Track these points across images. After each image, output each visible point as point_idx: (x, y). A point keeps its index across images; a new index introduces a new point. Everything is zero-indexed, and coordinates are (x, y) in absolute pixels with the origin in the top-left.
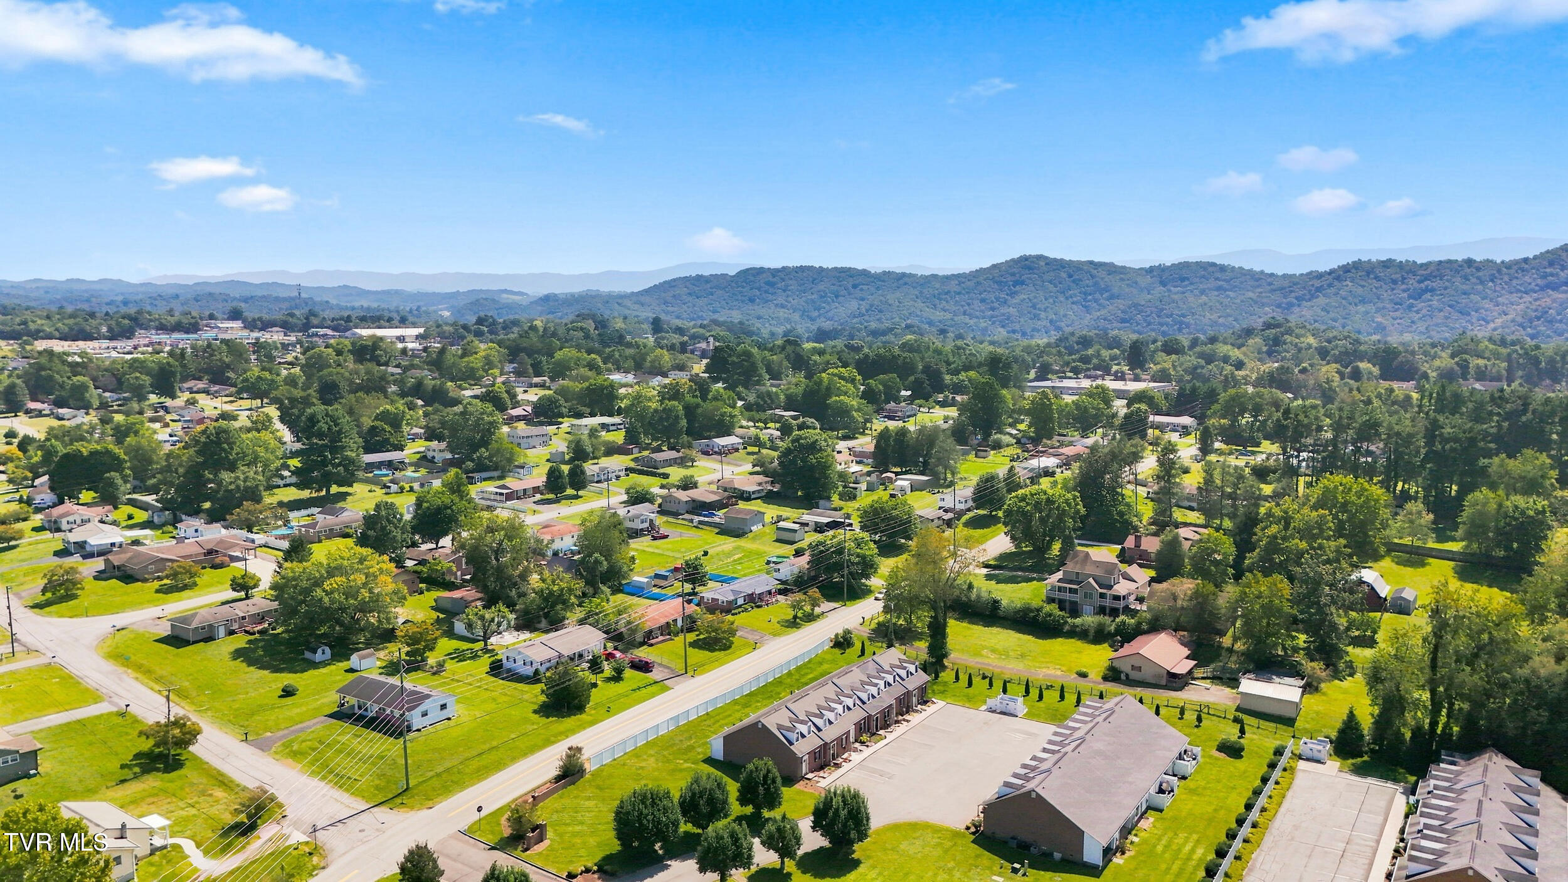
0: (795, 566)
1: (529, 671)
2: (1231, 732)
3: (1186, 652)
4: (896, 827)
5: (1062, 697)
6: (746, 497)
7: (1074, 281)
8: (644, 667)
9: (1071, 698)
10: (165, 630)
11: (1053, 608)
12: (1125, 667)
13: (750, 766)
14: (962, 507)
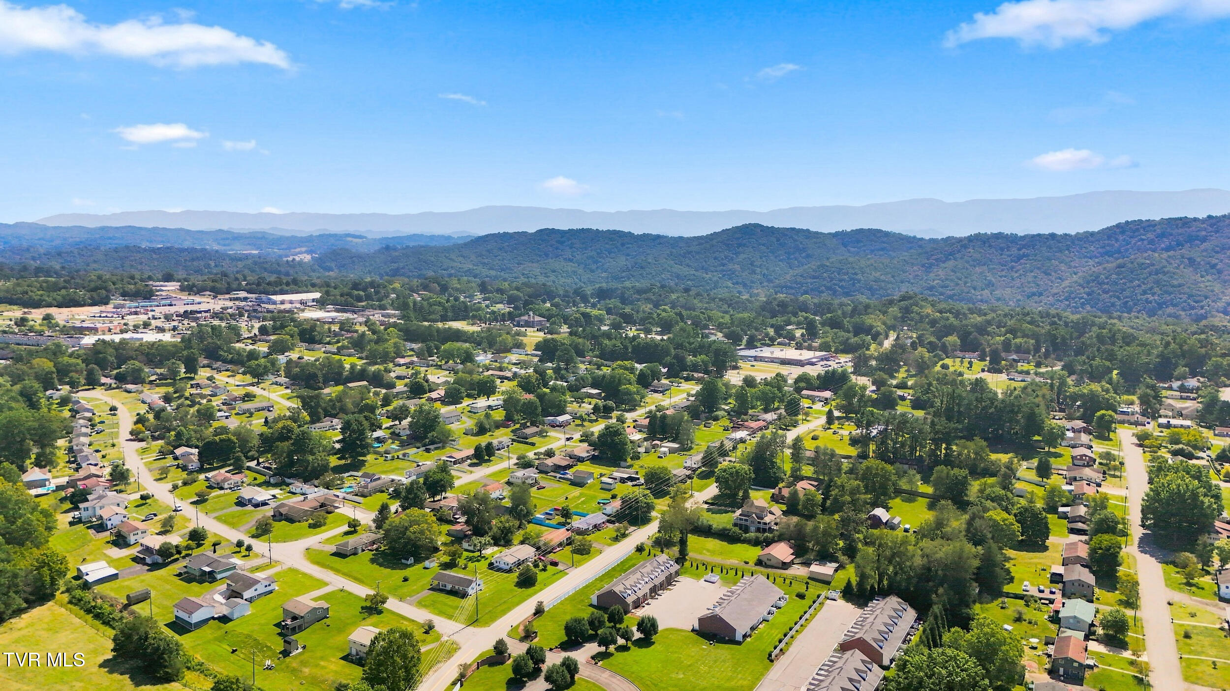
0: (615, 506)
1: (508, 567)
2: (802, 589)
3: (792, 551)
4: (667, 630)
5: (736, 574)
6: (581, 460)
7: (780, 244)
8: (555, 564)
9: (740, 574)
10: (333, 549)
11: (737, 529)
12: (764, 559)
13: (612, 608)
14: (696, 466)
